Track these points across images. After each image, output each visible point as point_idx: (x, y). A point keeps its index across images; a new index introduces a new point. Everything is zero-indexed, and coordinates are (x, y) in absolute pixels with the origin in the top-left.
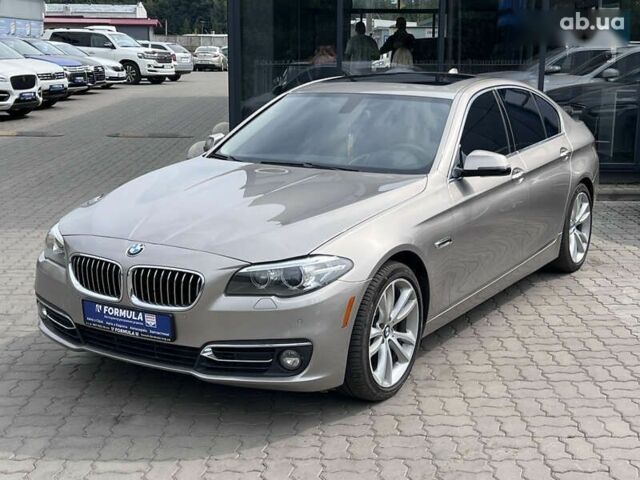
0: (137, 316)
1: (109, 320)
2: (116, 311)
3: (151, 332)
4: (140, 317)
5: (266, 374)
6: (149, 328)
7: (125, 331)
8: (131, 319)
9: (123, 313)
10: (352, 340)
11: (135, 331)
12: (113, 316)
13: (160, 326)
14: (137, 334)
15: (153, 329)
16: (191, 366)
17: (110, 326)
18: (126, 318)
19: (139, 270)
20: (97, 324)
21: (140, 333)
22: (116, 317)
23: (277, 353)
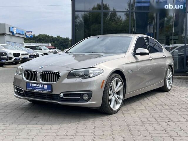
0: (41, 86)
1: (34, 88)
2: (35, 85)
3: (46, 90)
4: (42, 86)
5: (78, 101)
6: (45, 89)
7: (38, 91)
8: (40, 87)
9: (38, 85)
10: (103, 93)
11: (41, 90)
12: (35, 86)
13: (48, 88)
14: (41, 91)
15: (46, 89)
16: (57, 100)
17: (34, 90)
18: (38, 87)
19: (43, 72)
20: (30, 90)
21: (42, 91)
22: (36, 87)
23: (82, 95)
